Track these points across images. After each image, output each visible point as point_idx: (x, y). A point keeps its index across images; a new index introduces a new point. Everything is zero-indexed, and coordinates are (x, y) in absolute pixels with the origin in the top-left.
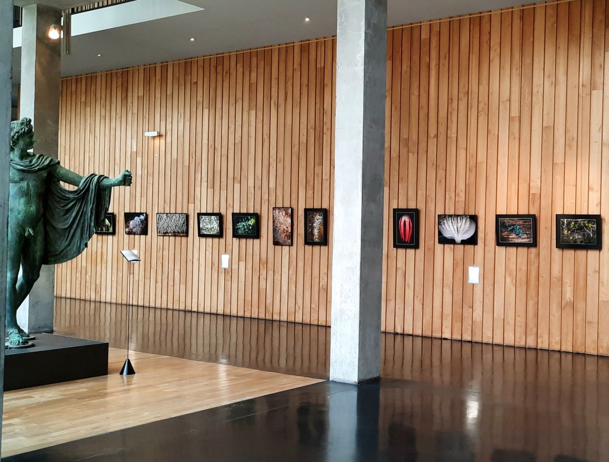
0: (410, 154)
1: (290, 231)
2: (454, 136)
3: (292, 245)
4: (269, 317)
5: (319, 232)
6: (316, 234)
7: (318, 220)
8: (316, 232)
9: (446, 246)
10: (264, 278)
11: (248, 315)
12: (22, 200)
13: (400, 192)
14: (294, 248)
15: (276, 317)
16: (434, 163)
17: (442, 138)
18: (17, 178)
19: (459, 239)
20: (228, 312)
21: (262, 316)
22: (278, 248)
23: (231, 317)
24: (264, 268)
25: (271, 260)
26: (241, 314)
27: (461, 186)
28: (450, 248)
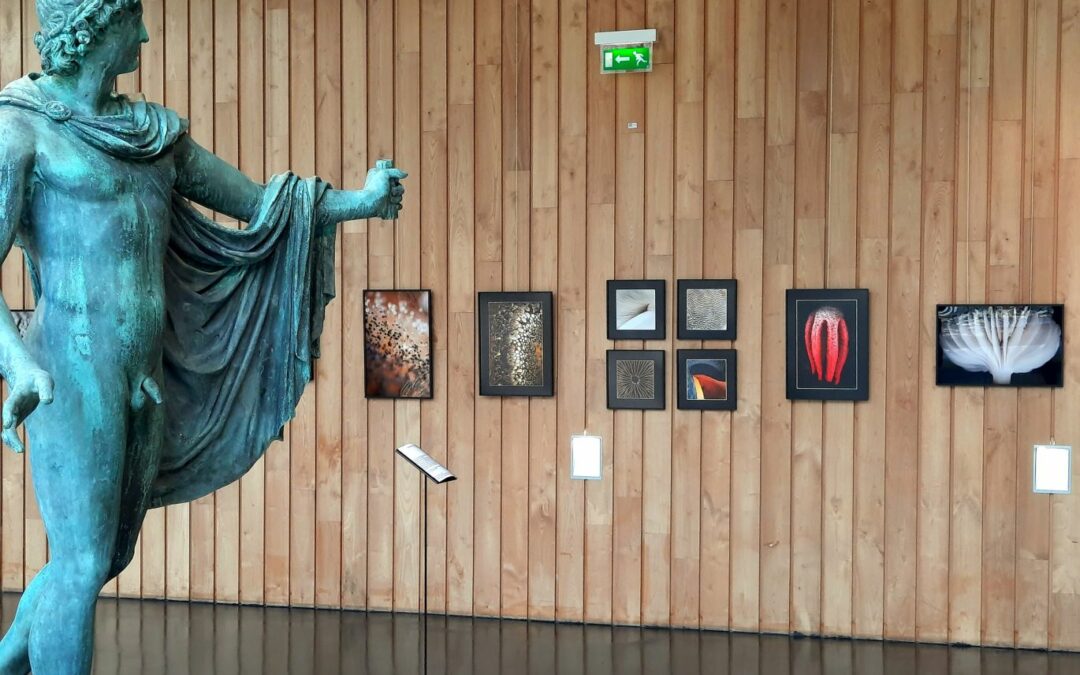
0: (834, 139)
1: (425, 357)
2: (981, 85)
3: (431, 396)
4: (353, 602)
5: (528, 361)
6: (519, 363)
7: (524, 324)
8: (517, 358)
9: (959, 391)
10: (334, 494)
11: (278, 598)
12: (127, 270)
13: (800, 241)
14: (437, 408)
15: (379, 602)
16: (913, 163)
17: (940, 90)
18: (107, 184)
19: (1003, 370)
20: (205, 592)
21: (329, 600)
22: (381, 406)
23: (219, 609)
24: (333, 463)
25: (355, 442)
26: (253, 596)
27: (1008, 224)
28: (973, 399)
